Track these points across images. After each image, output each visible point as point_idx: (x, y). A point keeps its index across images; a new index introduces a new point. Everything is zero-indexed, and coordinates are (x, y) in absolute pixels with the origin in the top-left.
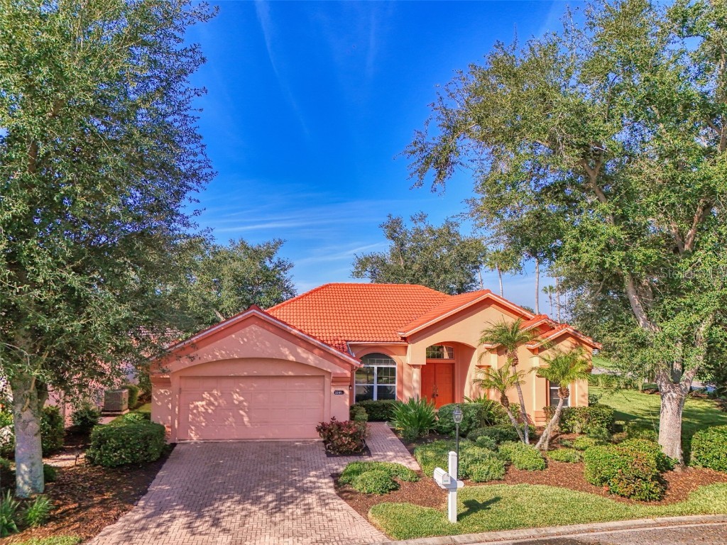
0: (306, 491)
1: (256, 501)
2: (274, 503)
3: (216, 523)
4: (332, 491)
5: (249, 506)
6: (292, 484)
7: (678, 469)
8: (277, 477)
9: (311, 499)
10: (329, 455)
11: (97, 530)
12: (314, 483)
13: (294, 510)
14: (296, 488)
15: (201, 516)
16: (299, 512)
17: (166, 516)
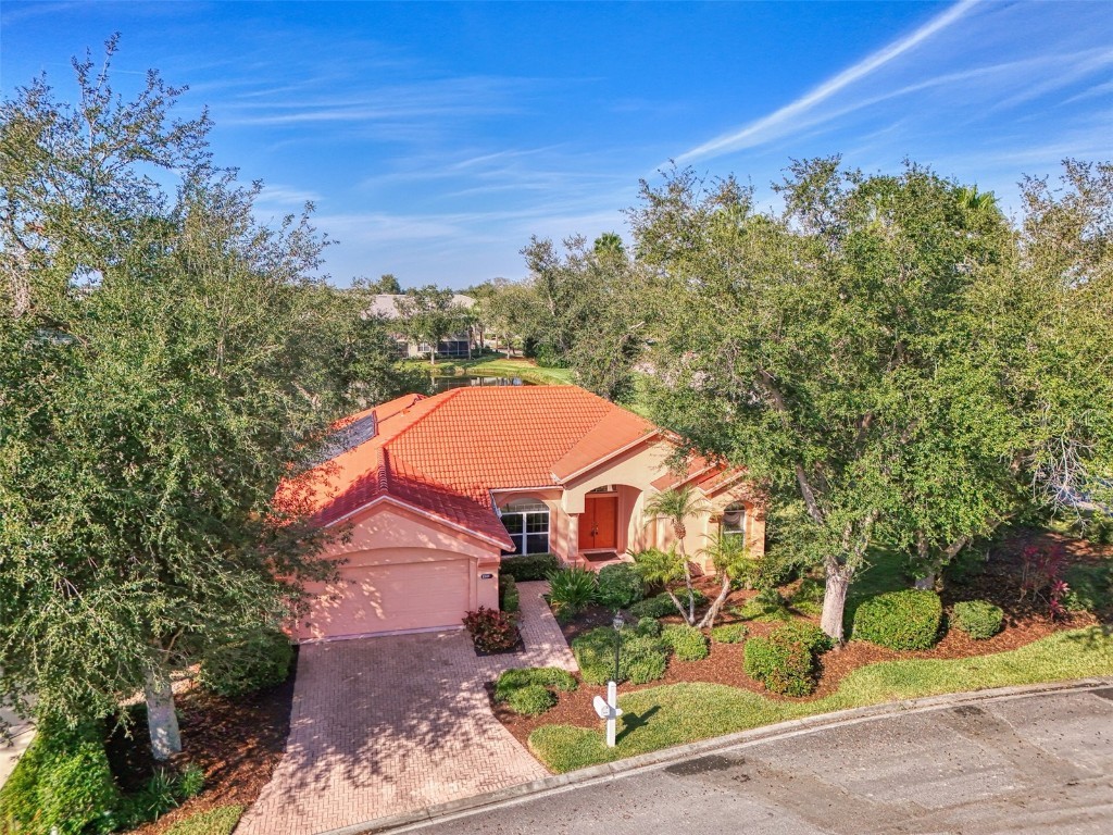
0: (460, 713)
1: (410, 733)
2: (431, 735)
3: (376, 770)
4: (488, 711)
5: (404, 742)
6: (444, 704)
7: (837, 649)
8: (426, 695)
9: (468, 725)
10: (479, 653)
11: (256, 794)
12: (467, 700)
13: (452, 743)
14: (451, 710)
15: (357, 761)
16: (458, 745)
17: (321, 764)
